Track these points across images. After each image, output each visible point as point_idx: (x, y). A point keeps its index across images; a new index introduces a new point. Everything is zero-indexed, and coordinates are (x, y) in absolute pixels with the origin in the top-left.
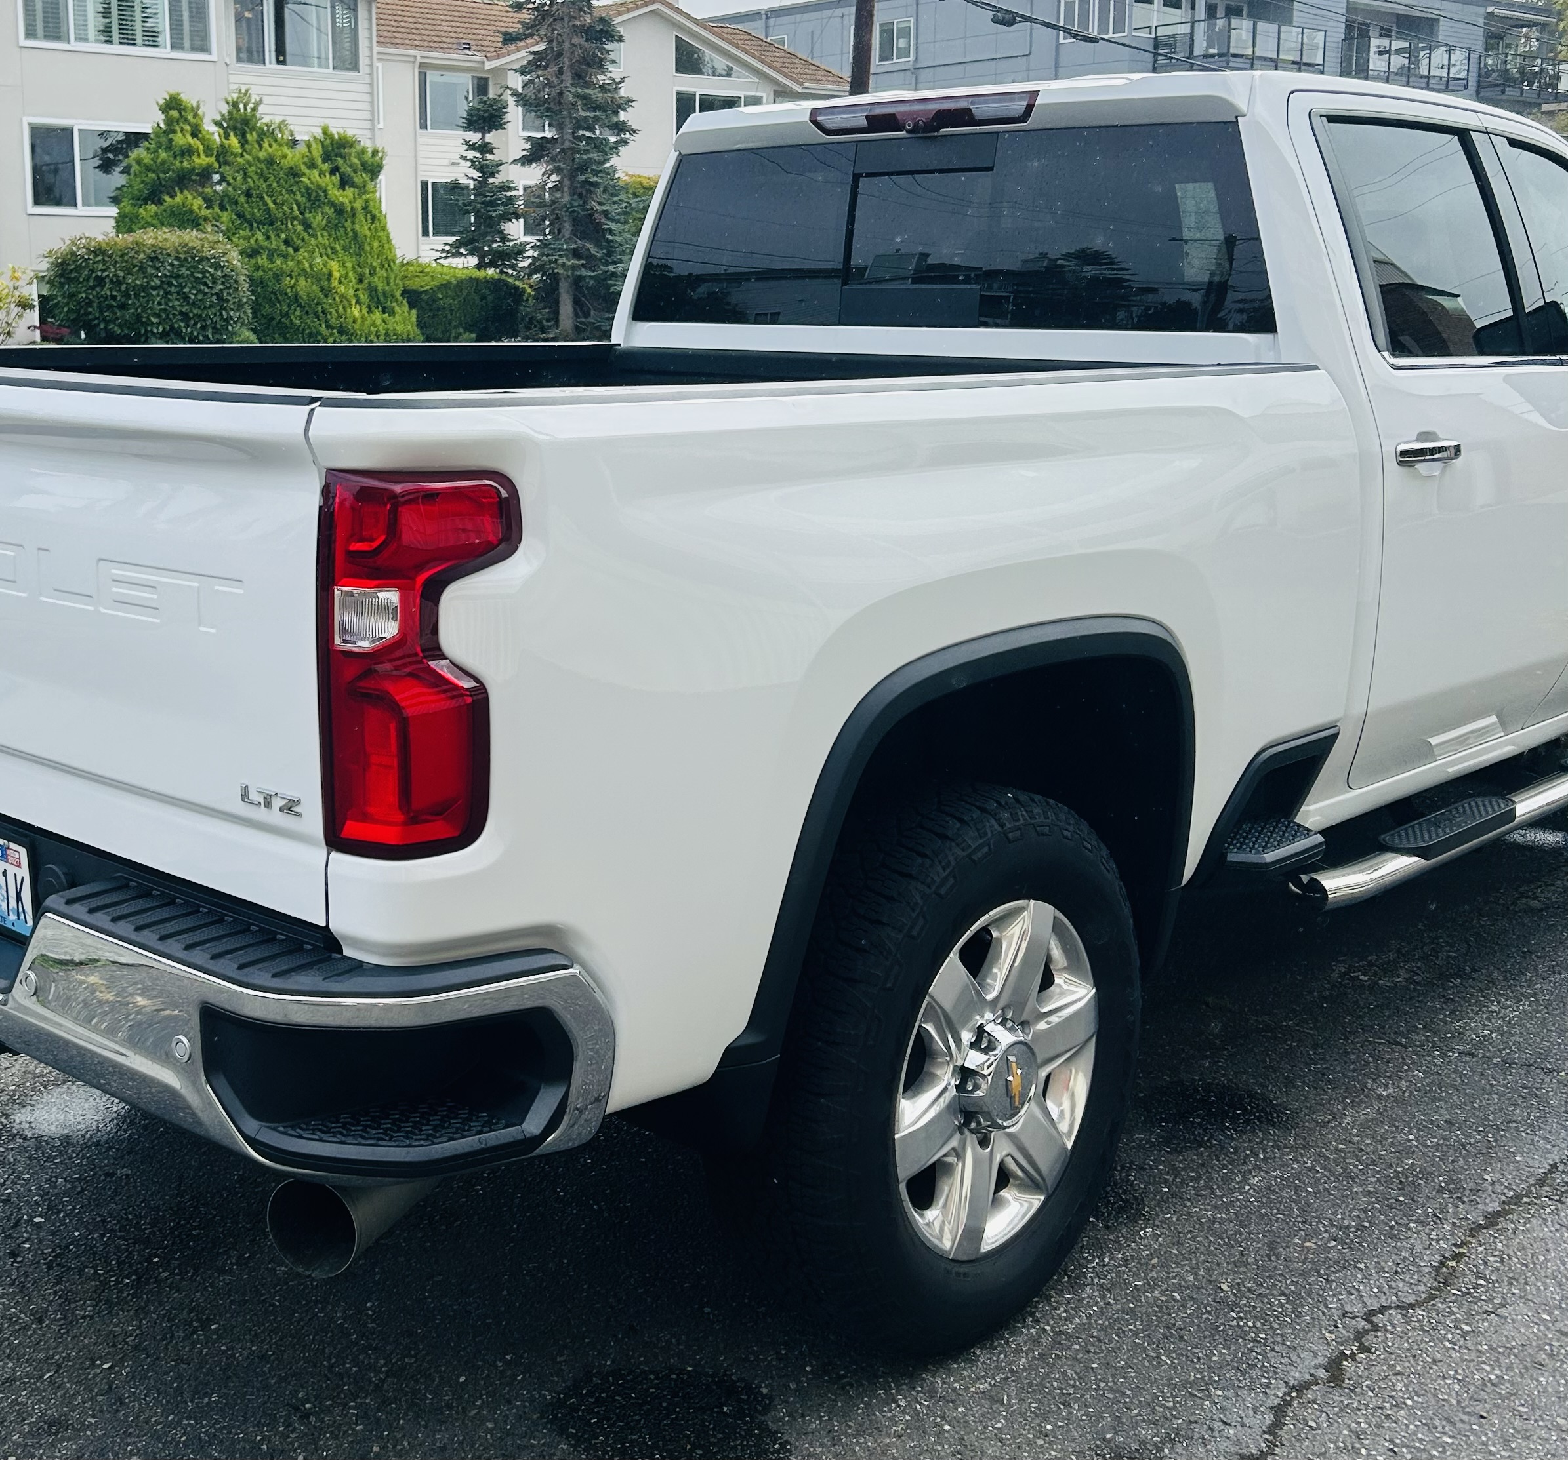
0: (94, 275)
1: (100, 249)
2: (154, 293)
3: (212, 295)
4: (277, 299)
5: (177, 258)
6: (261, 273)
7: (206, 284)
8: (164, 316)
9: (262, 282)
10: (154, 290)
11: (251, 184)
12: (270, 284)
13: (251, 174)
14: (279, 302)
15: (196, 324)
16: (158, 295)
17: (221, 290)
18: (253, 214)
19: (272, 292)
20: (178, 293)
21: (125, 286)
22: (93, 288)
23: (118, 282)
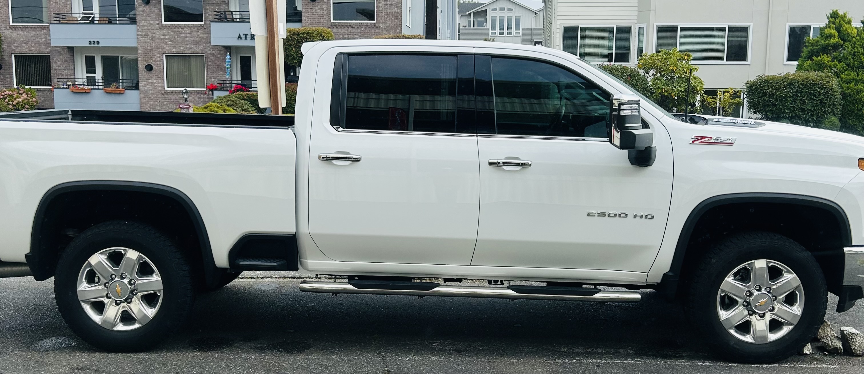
0: (762, 91)
1: (767, 80)
2: (789, 99)
3: (817, 101)
4: (856, 102)
5: (802, 84)
6: (850, 91)
7: (815, 96)
8: (792, 109)
9: (850, 95)
10: (789, 98)
11: (856, 50)
12: (854, 95)
13: (857, 46)
14: (857, 104)
15: (808, 113)
16: (790, 100)
17: (823, 98)
18: (854, 64)
19: (854, 99)
20: (800, 100)
21: (775, 96)
22: (761, 97)
23: (772, 95)
